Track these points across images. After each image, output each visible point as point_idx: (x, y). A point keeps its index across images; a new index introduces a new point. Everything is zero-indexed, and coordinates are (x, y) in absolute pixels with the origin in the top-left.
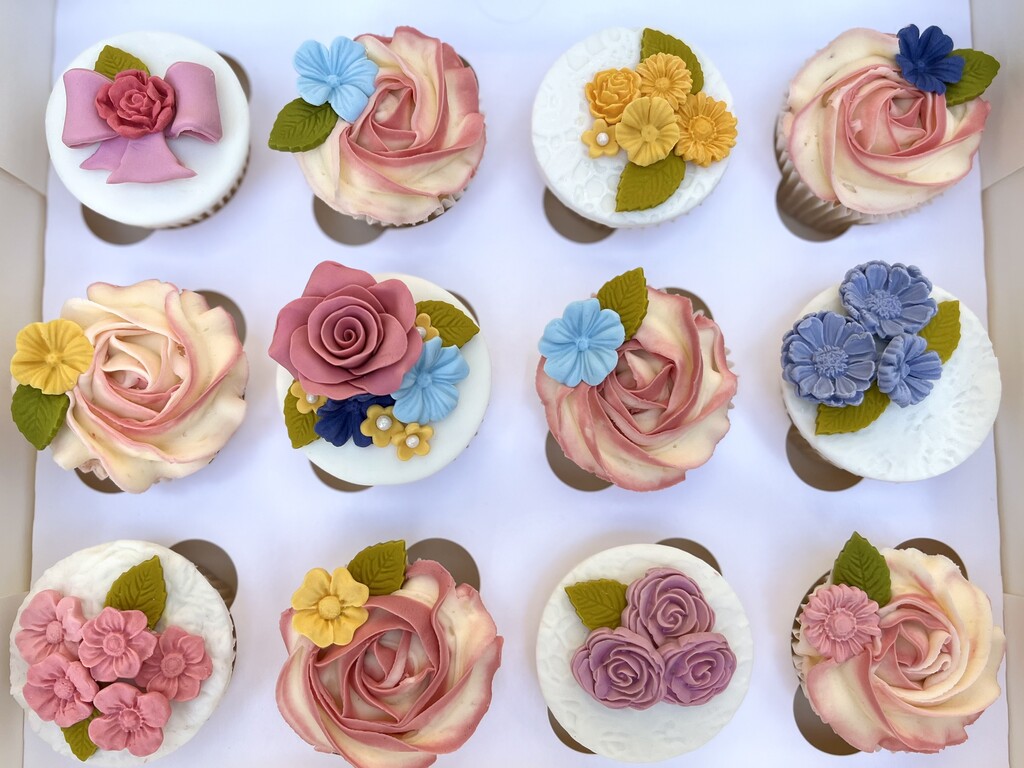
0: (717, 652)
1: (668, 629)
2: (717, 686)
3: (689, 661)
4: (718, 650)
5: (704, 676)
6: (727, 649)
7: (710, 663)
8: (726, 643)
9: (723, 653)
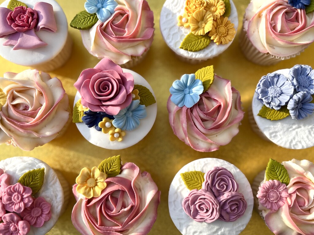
0: (240, 200)
1: (220, 190)
2: (239, 214)
3: (229, 203)
4: (240, 199)
5: (234, 210)
6: (244, 199)
7: (237, 204)
8: (243, 197)
9: (242, 201)
